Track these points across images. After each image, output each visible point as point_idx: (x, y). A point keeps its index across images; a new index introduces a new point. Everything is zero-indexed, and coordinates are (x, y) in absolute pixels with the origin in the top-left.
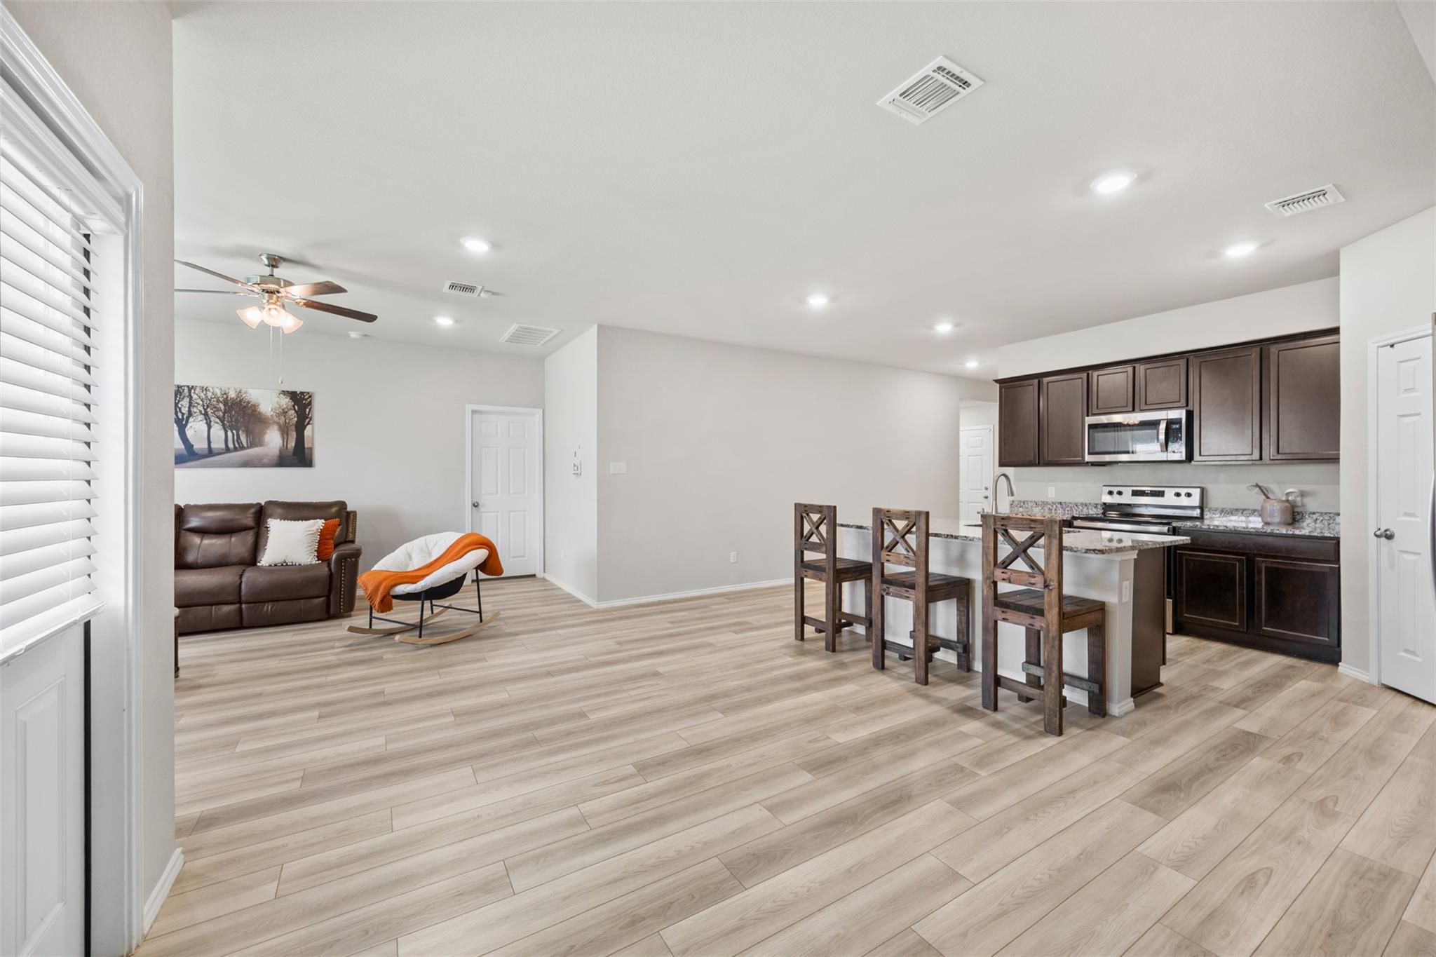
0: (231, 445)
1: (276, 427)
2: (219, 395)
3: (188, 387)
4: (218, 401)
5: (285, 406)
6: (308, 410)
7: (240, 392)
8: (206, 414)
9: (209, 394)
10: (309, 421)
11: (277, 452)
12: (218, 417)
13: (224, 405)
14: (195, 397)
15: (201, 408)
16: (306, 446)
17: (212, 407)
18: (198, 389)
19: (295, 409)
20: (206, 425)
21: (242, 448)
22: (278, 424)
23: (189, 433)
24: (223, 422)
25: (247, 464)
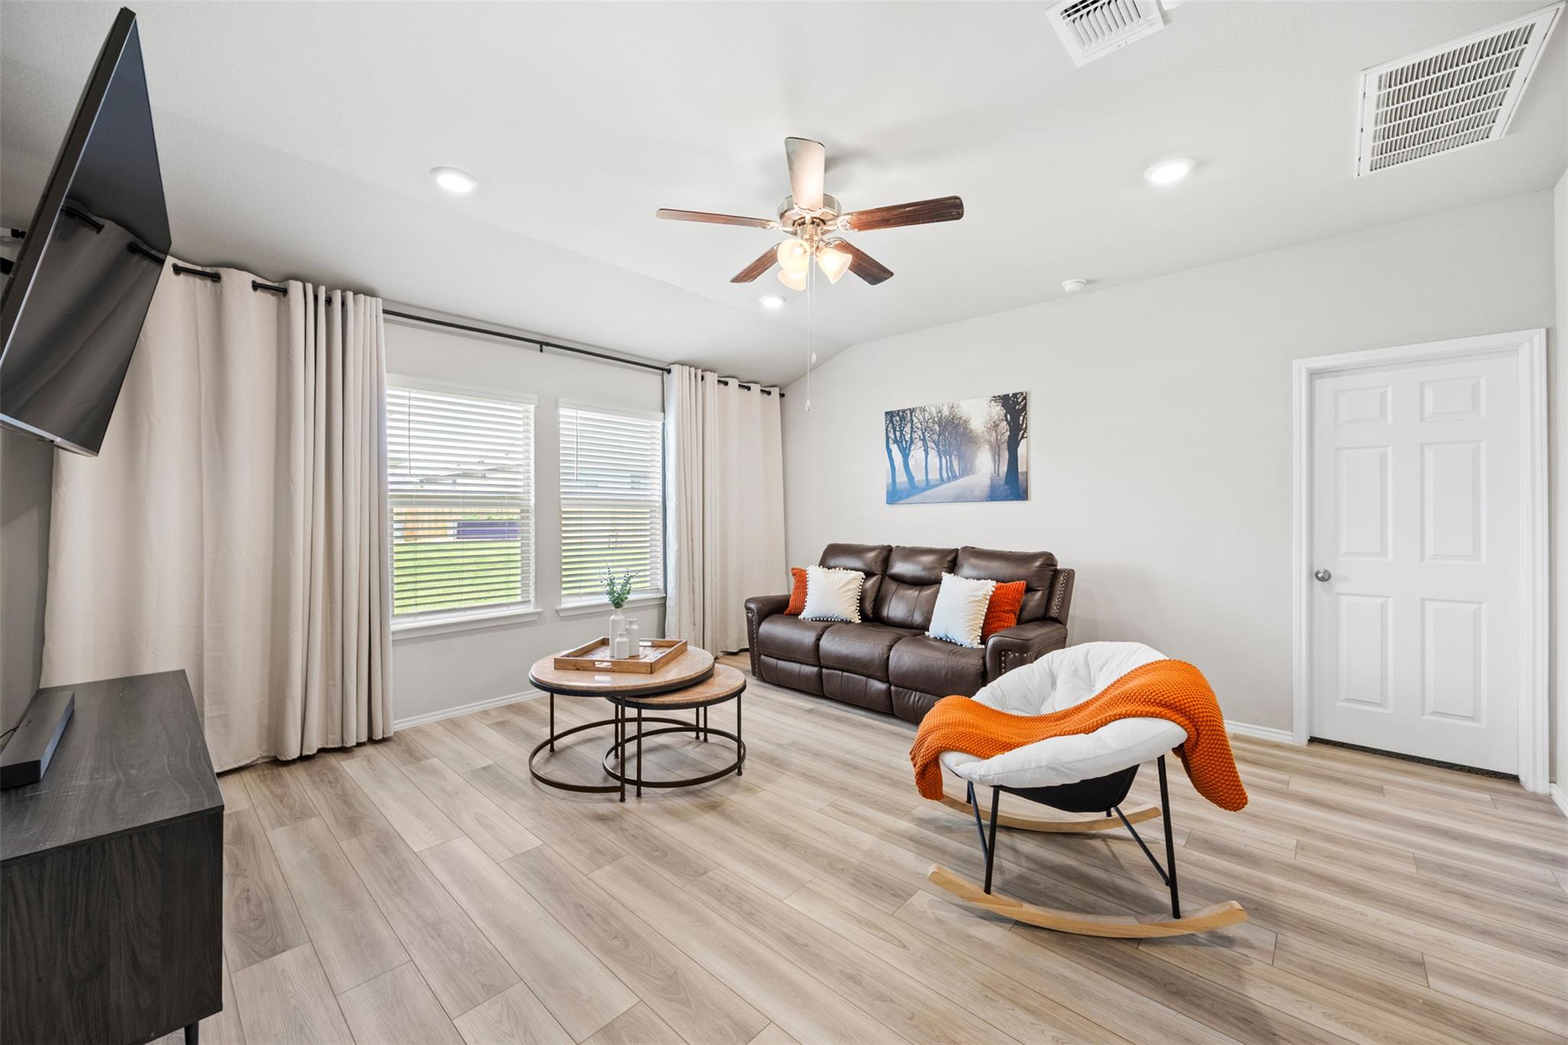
0: (945, 475)
1: (987, 447)
2: (935, 414)
3: (910, 409)
4: (934, 422)
5: (996, 417)
6: (1021, 418)
7: (953, 407)
8: (924, 440)
9: (927, 417)
10: (1023, 434)
11: (989, 482)
12: (934, 442)
13: (939, 426)
14: (915, 420)
15: (920, 433)
16: (1020, 470)
17: (929, 429)
18: (918, 411)
19: (1007, 420)
20: (924, 453)
21: (955, 477)
22: (989, 442)
23: (911, 463)
24: (937, 447)
25: (959, 498)
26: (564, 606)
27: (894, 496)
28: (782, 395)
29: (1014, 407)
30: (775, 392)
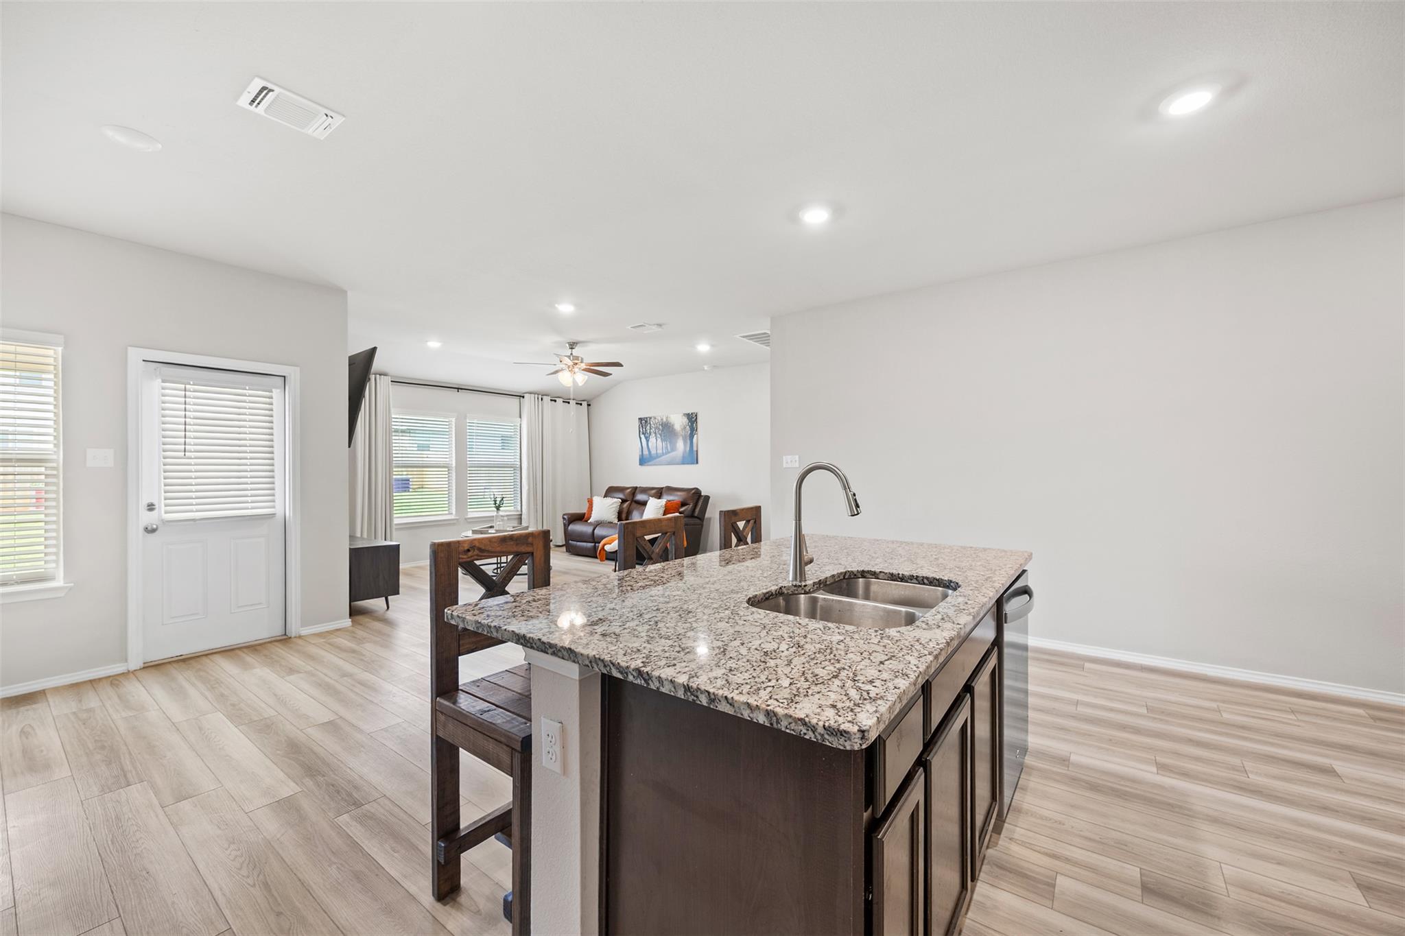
0: (664, 451)
1: (681, 438)
2: (660, 420)
3: (649, 417)
4: (660, 424)
5: (685, 424)
6: (695, 425)
7: (667, 417)
8: (655, 433)
9: (657, 421)
10: (696, 433)
11: (682, 455)
12: (659, 434)
13: (662, 426)
14: (651, 423)
15: (653, 429)
16: (695, 449)
17: (657, 428)
18: (652, 418)
19: (689, 425)
20: (655, 439)
21: (668, 452)
22: (682, 435)
23: (650, 444)
24: (661, 437)
25: (670, 463)
26: (469, 516)
27: (643, 461)
28: (589, 405)
29: (692, 419)
30: (585, 404)
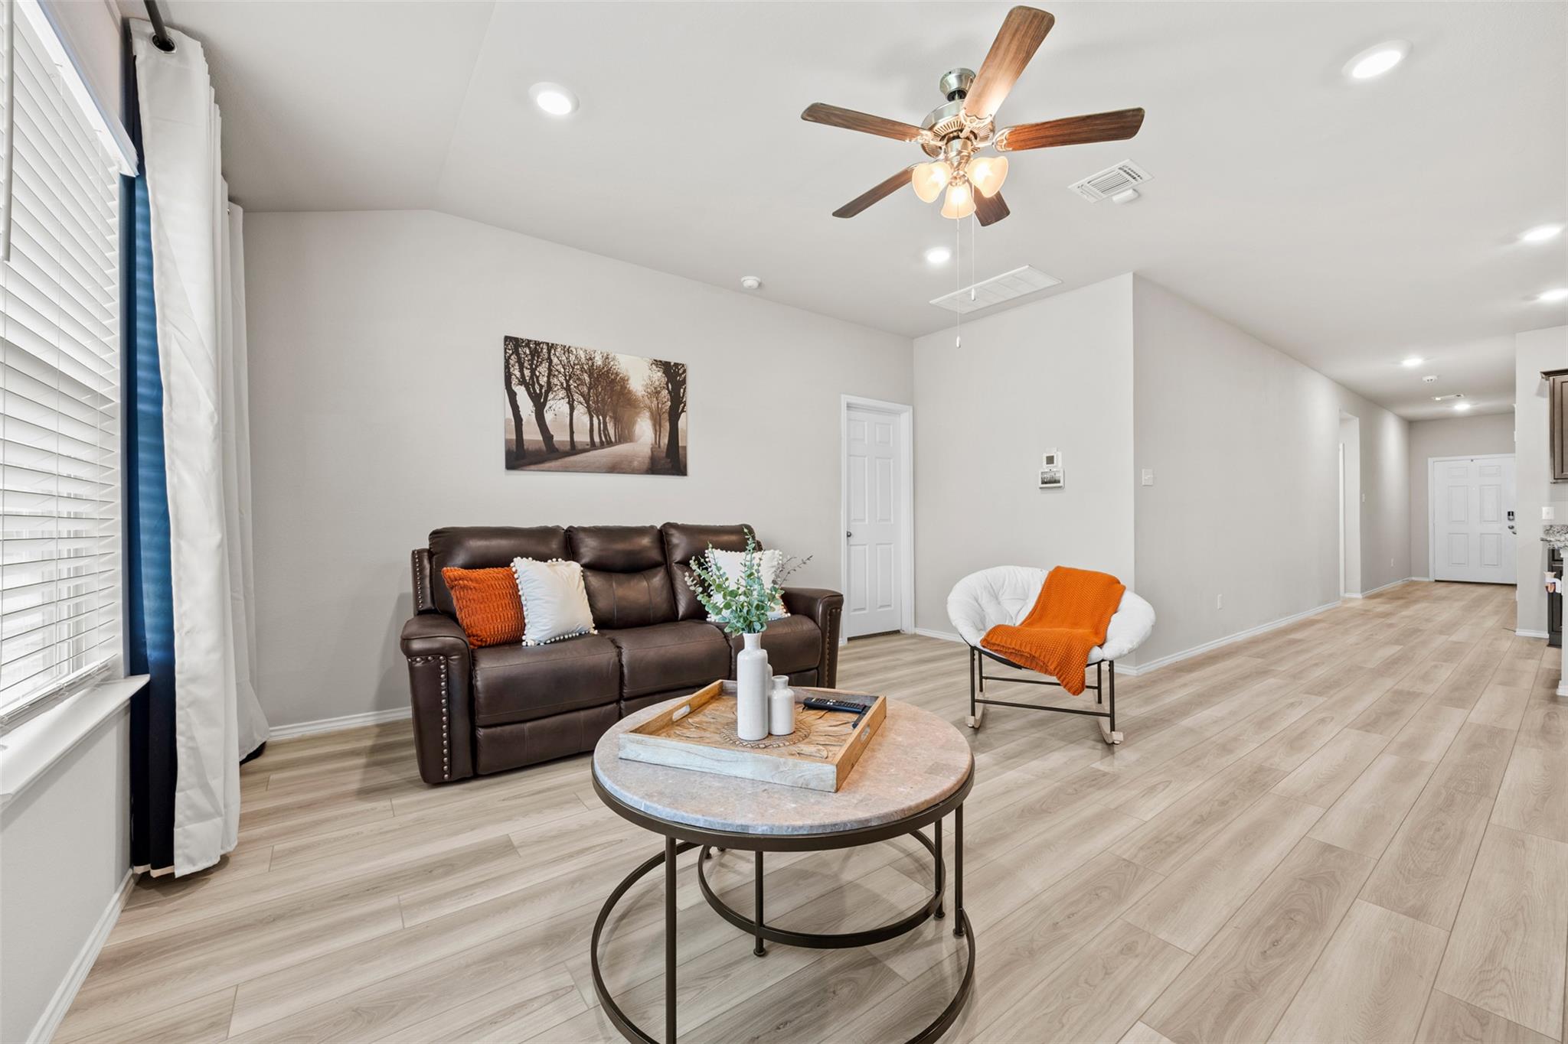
0: (597, 439)
1: (647, 414)
2: (583, 360)
3: (548, 344)
4: (582, 370)
5: (657, 383)
6: (682, 390)
7: (607, 358)
8: (568, 389)
9: (572, 358)
10: (683, 407)
11: (649, 452)
12: (582, 395)
13: (589, 376)
14: (555, 360)
15: (562, 379)
16: (680, 445)
17: (575, 377)
18: (559, 350)
19: (668, 389)
20: (568, 406)
21: (610, 443)
22: (650, 409)
23: (549, 417)
24: (587, 402)
25: (615, 468)
27: (518, 457)
29: (674, 375)
